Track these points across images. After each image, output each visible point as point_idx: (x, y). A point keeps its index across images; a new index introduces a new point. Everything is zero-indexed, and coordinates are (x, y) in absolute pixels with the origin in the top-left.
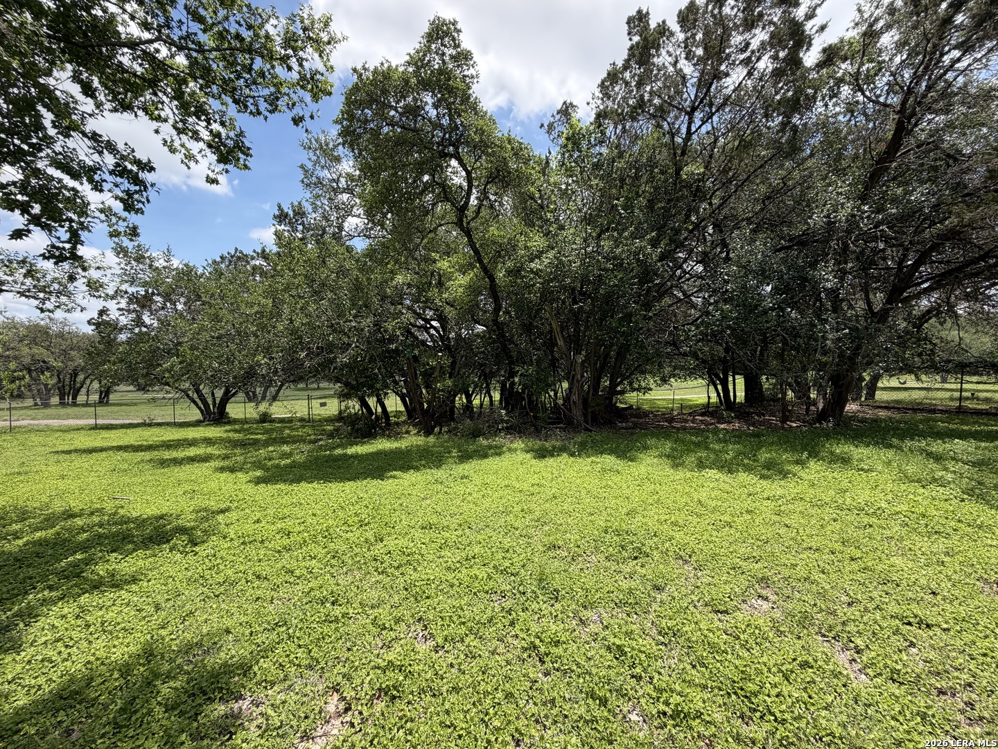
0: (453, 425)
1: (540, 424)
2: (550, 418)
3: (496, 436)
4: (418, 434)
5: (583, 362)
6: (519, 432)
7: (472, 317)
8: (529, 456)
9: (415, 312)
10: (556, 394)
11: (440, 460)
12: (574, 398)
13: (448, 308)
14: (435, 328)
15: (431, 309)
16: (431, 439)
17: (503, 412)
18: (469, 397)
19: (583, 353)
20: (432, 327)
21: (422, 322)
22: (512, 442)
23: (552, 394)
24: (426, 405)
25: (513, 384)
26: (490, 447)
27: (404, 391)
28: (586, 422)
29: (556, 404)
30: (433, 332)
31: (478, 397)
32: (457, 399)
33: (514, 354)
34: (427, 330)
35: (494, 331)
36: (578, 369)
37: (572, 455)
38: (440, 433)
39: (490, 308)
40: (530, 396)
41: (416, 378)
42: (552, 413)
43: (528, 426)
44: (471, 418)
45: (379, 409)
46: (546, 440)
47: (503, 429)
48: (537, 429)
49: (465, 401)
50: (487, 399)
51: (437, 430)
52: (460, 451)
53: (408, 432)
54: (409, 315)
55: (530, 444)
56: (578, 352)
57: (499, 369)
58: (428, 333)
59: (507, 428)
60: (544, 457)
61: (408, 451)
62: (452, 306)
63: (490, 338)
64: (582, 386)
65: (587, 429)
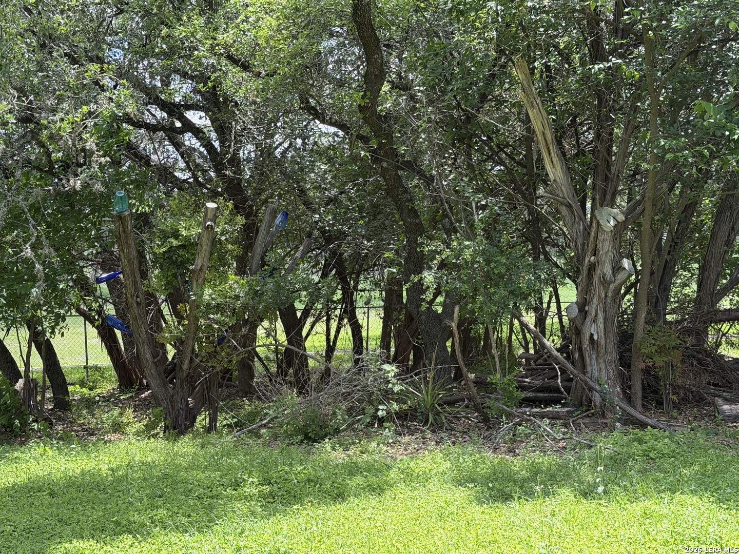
0: (248, 406)
1: (495, 403)
2: (522, 388)
3: (369, 436)
4: (148, 432)
5: (620, 228)
6: (436, 428)
7: (304, 100)
8: (462, 494)
9: (138, 84)
10: (541, 322)
11: (211, 508)
12: (594, 329)
13: (234, 74)
14: (197, 132)
15: (185, 75)
16: (186, 447)
17: (391, 369)
18: (293, 326)
19: (622, 201)
20: (189, 127)
21: (160, 114)
22: (414, 455)
23: (530, 318)
24: (171, 352)
25: (419, 288)
26: (353, 470)
27: (110, 309)
28: (629, 399)
29: (541, 348)
30: (189, 140)
31: (321, 327)
32: (260, 332)
33: (424, 206)
34: (173, 135)
35: (365, 139)
36: (606, 247)
37: (587, 493)
38: (210, 428)
39: (355, 73)
40: (466, 325)
41: (144, 275)
42: (531, 372)
43: (459, 409)
44: (301, 386)
45: (37, 363)
46: (511, 451)
47: (389, 417)
48: (486, 420)
49: (282, 337)
50: (346, 333)
51: (202, 420)
52: (267, 481)
53: (118, 428)
54: (124, 93)
55: (467, 462)
56: (606, 198)
57: (379, 249)
58: (177, 145)
59: (402, 416)
60: (506, 498)
61: (120, 480)
62: (246, 67)
63: (355, 158)
64: (618, 298)
65: (629, 421)
